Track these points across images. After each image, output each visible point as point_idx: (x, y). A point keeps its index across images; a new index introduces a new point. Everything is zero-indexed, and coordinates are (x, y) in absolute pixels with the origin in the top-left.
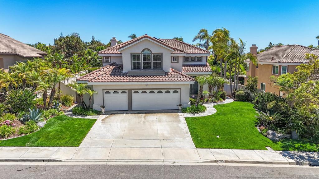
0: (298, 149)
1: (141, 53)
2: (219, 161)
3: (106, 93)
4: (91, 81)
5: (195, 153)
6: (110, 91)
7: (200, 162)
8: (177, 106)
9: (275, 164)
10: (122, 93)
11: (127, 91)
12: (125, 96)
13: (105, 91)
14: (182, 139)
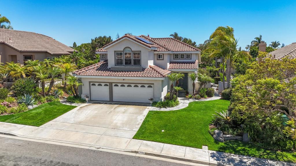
0: (237, 152)
1: (123, 51)
2: (139, 152)
3: (92, 85)
4: (78, 74)
5: (126, 143)
6: (96, 84)
7: (122, 151)
8: (149, 99)
9: (194, 162)
10: (104, 85)
11: (108, 84)
12: (107, 89)
13: (91, 84)
14: (129, 129)
